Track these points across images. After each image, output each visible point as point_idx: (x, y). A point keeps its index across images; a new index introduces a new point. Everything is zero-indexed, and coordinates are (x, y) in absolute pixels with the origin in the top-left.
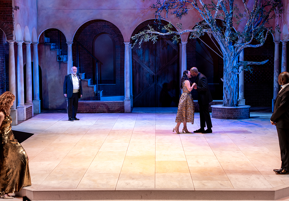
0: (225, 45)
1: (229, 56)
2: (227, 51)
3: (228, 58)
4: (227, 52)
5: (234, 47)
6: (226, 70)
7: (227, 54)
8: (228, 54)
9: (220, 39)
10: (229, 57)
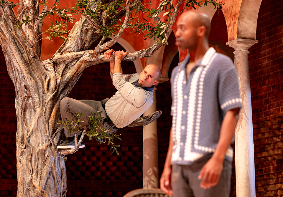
0: (25, 55)
1: (41, 90)
2: (31, 75)
3: (37, 100)
4: (34, 78)
5: (55, 64)
6: (29, 141)
7: (31, 83)
8: (37, 83)
9: (10, 33)
10: (39, 95)
